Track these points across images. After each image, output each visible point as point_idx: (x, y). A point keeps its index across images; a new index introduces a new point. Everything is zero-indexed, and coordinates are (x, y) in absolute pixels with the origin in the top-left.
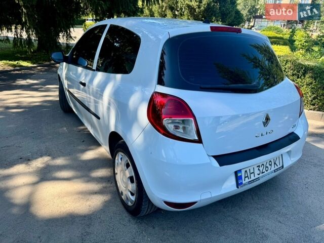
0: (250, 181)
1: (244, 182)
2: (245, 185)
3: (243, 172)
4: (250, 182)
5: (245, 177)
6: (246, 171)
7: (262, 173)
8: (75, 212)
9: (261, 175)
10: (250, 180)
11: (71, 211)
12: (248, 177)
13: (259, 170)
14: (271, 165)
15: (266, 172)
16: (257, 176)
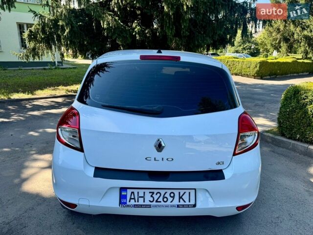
0: (137, 205)
1: (128, 203)
2: (128, 206)
3: (129, 191)
4: (135, 206)
5: (131, 199)
6: (133, 193)
7: (157, 201)
8: (42, 193)
9: (154, 203)
10: (137, 203)
11: (38, 192)
12: (134, 199)
13: (152, 196)
14: (173, 197)
15: (163, 203)
16: (147, 203)
